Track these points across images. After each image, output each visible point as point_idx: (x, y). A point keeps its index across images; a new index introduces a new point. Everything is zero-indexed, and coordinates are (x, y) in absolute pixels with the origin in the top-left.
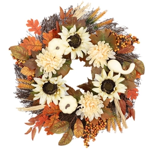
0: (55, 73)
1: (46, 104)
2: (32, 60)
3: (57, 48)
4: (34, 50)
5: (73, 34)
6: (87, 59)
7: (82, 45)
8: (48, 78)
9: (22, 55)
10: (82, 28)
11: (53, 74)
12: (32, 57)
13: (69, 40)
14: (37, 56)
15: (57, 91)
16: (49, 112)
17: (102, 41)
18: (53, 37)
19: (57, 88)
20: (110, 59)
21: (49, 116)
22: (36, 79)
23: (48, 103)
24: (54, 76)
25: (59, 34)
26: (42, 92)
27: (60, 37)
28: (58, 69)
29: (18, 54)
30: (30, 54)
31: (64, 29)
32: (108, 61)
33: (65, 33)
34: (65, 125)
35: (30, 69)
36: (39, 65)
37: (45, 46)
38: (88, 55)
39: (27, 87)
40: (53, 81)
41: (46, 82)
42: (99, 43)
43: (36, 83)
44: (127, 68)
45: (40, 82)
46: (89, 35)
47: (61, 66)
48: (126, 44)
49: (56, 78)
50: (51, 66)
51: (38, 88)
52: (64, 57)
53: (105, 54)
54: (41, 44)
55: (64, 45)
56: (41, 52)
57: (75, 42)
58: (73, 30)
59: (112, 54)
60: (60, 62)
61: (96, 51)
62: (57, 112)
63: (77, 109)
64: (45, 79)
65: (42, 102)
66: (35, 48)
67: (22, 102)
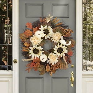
0: (38, 45)
1: (34, 58)
2: (29, 39)
3: (39, 35)
4: (29, 35)
5: (45, 29)
6: (51, 39)
7: (49, 33)
8: (35, 47)
9: (24, 37)
10: (49, 26)
11: (37, 45)
12: (29, 38)
13: (44, 31)
14: (31, 38)
15: (39, 53)
16: (36, 61)
17: (58, 31)
18: (37, 30)
19: (39, 51)
20: (61, 39)
21: (36, 63)
22: (30, 48)
23: (35, 57)
24: (37, 46)
25: (40, 29)
26: (33, 53)
27: (40, 30)
28: (39, 43)
29: (23, 37)
30: (28, 37)
31: (42, 27)
32: (60, 40)
33: (42, 28)
34: (42, 66)
35: (28, 43)
36: (31, 41)
37: (34, 34)
38: (52, 38)
39: (27, 51)
40: (37, 48)
41: (35, 49)
42: (56, 32)
43: (30, 49)
44: (68, 43)
45: (32, 49)
46: (52, 29)
47: (41, 42)
48: (68, 33)
49: (38, 47)
50: (37, 42)
51: (31, 51)
52: (42, 38)
53: (59, 37)
54: (32, 33)
55: (42, 33)
56: (32, 36)
57: (46, 32)
58: (46, 27)
59: (62, 37)
60: (40, 40)
61: (55, 36)
62: (39, 61)
63: (47, 60)
64: (34, 48)
65: (33, 57)
66: (30, 34)
67: (24, 57)
